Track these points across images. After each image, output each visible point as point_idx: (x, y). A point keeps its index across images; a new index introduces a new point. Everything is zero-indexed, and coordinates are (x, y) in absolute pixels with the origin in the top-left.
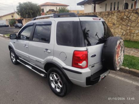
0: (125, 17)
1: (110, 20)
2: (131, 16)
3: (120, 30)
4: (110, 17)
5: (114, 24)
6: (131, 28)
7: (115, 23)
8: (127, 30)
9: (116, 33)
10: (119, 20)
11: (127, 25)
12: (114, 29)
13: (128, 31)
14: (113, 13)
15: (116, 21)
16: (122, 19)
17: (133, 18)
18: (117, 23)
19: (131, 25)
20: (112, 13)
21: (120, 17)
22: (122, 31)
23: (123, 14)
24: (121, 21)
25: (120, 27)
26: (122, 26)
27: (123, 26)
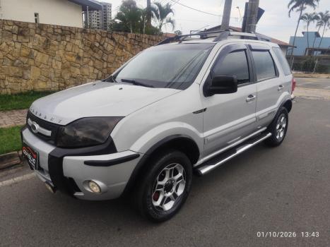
0: (97, 45)
1: (69, 47)
2: (106, 44)
3: (91, 69)
4: (68, 40)
5: (79, 58)
6: (109, 66)
7: (81, 55)
8: (103, 68)
9: (85, 77)
10: (88, 48)
11: (102, 60)
12: (80, 68)
13: (105, 71)
14: (74, 32)
15: (82, 51)
16: (92, 47)
17: (110, 48)
18: (86, 56)
19: (107, 59)
20: (71, 32)
21: (88, 43)
22: (96, 71)
23: (93, 37)
24: (91, 52)
25: (91, 63)
26: (94, 62)
27: (97, 62)
